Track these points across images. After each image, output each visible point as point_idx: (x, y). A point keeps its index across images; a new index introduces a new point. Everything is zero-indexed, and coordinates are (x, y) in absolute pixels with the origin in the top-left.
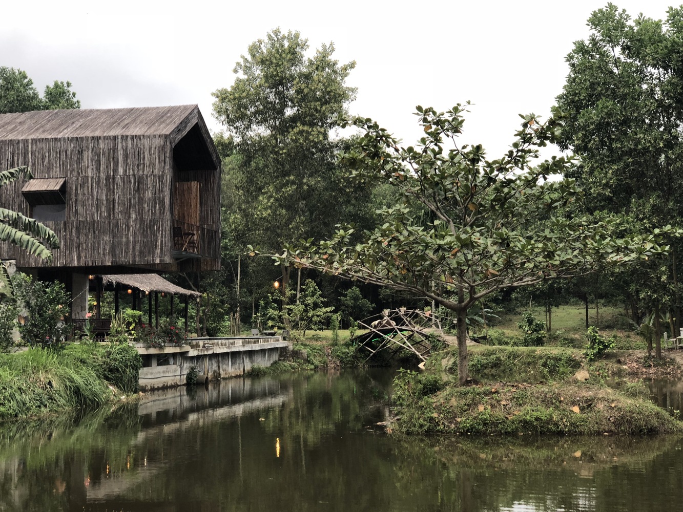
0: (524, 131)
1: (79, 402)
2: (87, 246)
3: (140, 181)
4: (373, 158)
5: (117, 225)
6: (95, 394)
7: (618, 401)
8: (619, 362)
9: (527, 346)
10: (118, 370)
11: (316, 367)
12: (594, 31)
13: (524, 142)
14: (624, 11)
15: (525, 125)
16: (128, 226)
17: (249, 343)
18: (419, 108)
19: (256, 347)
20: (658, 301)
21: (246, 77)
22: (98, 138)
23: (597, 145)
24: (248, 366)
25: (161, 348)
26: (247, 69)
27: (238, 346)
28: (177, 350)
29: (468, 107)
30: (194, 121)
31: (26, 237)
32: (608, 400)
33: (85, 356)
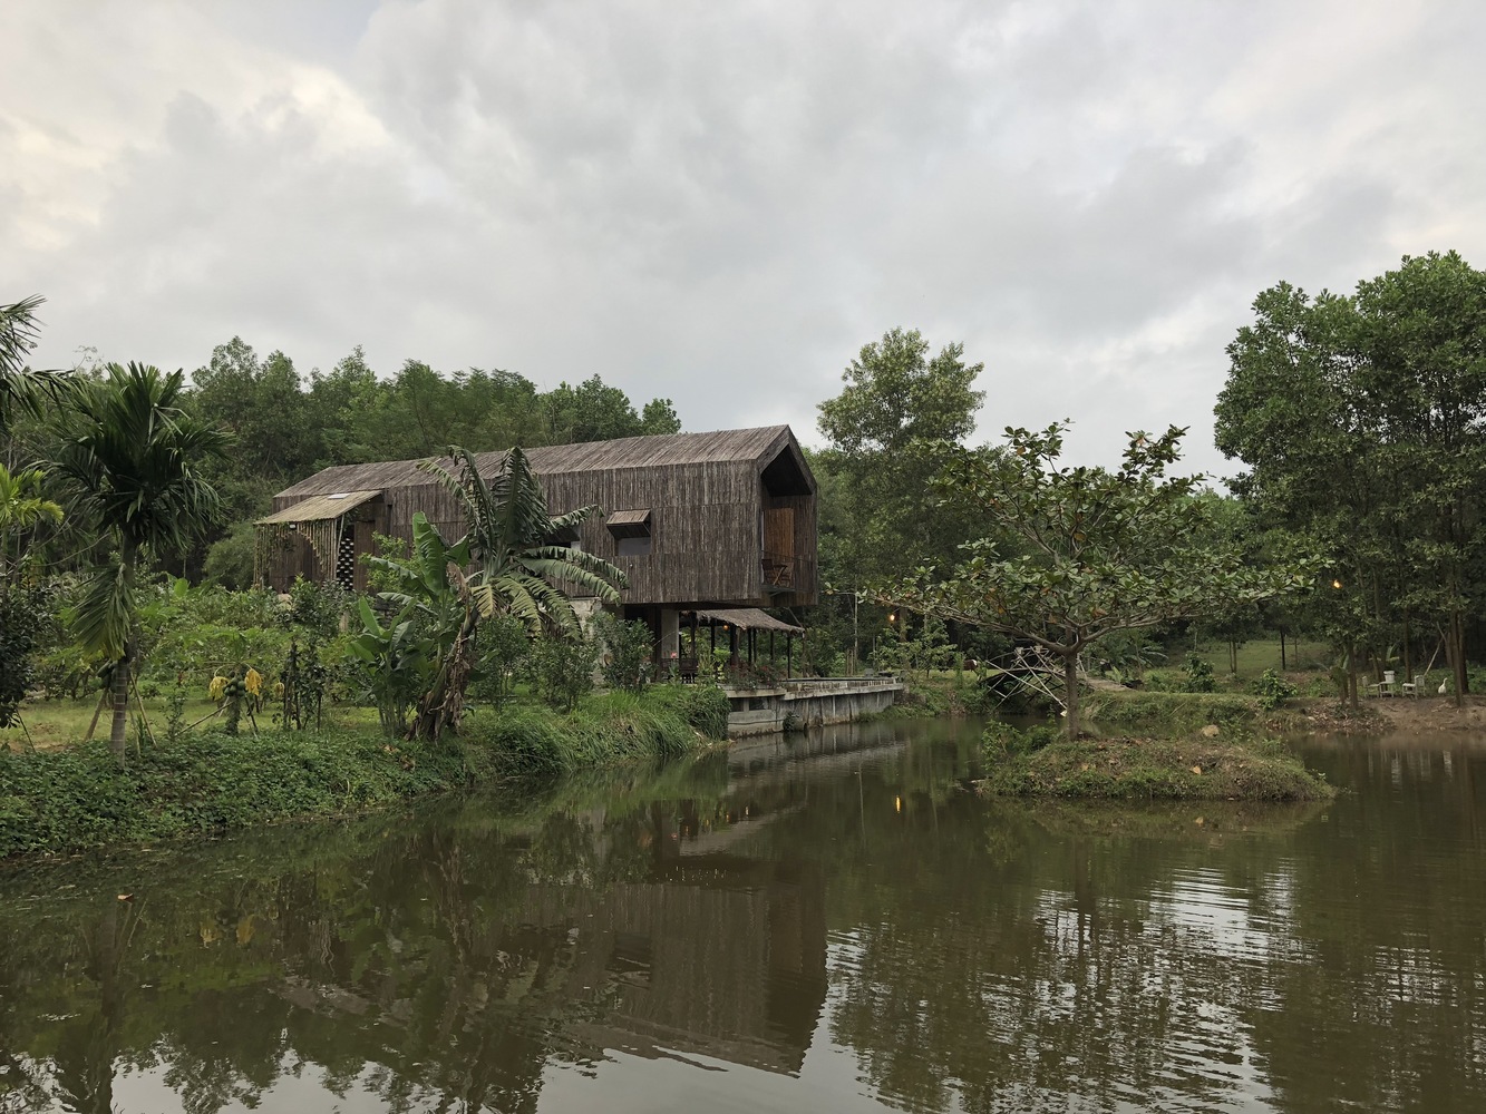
0: (1133, 450)
1: (661, 749)
2: (673, 581)
3: (726, 511)
4: (964, 485)
5: (703, 558)
6: (678, 741)
7: (1248, 761)
8: (1304, 712)
9: (1192, 692)
10: (704, 715)
11: (937, 714)
12: (1261, 316)
13: (1136, 463)
14: (1300, 290)
15: (1133, 444)
16: (714, 559)
17: (856, 685)
18: (1009, 429)
19: (865, 690)
20: (1351, 638)
21: (856, 384)
22: (683, 466)
23: (1268, 452)
24: (856, 712)
25: (752, 690)
26: (858, 375)
27: (844, 688)
28: (772, 693)
29: (1068, 426)
30: (785, 443)
31: (595, 579)
32: (1235, 760)
33: (669, 699)
